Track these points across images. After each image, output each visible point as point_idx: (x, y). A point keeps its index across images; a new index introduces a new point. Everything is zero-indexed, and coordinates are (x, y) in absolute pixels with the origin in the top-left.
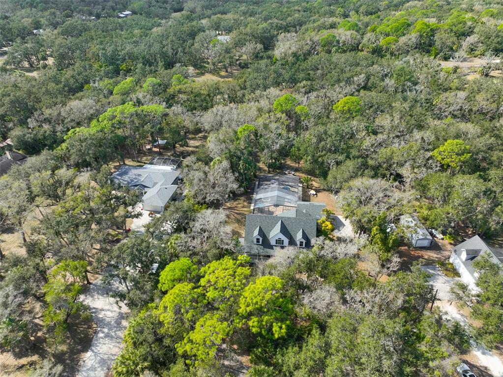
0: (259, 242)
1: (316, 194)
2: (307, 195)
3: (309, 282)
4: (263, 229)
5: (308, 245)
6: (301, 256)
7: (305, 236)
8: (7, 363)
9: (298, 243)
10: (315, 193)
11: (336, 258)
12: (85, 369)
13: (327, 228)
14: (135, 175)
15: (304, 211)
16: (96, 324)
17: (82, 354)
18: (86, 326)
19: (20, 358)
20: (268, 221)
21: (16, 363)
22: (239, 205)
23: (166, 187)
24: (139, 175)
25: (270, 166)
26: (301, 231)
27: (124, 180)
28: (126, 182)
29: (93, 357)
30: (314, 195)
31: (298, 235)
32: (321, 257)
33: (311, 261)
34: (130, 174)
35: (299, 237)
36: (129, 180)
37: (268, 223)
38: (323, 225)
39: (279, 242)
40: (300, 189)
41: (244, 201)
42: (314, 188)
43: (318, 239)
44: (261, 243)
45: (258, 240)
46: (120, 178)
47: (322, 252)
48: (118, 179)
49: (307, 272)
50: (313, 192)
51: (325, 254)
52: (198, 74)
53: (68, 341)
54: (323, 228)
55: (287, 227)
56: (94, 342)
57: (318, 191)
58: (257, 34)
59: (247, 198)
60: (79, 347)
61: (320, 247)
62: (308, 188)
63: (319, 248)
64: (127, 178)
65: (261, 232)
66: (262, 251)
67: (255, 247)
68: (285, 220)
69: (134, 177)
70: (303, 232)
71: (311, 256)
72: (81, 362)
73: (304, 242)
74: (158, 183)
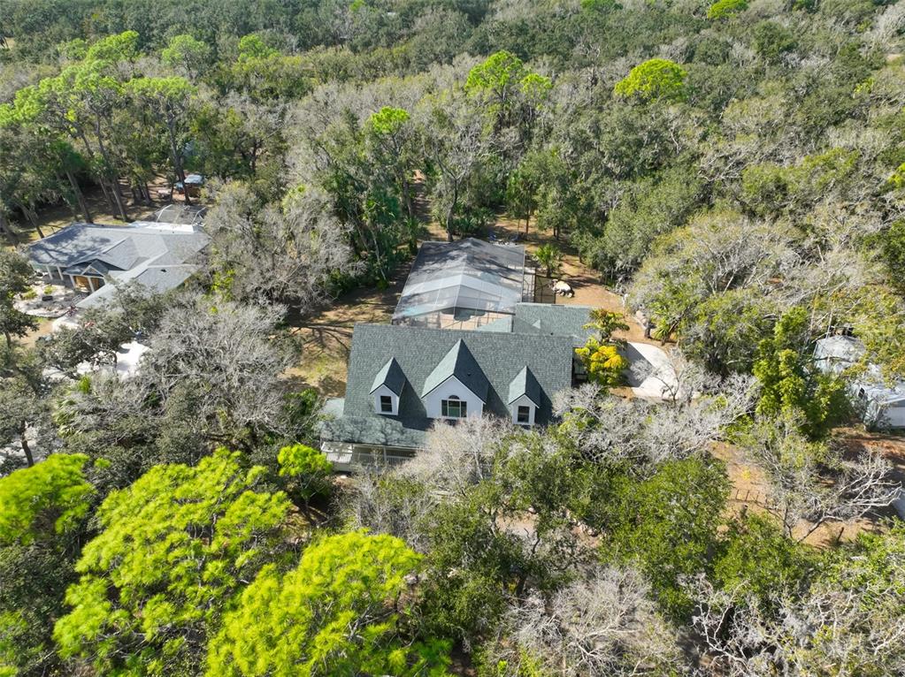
0: (390, 409)
1: (571, 291)
2: (545, 291)
3: (544, 550)
4: (404, 368)
5: (545, 415)
6: (516, 449)
7: (534, 388)
9: (514, 412)
10: (567, 288)
11: (644, 460)
13: (607, 364)
14: (95, 241)
15: (537, 325)
20: (420, 343)
22: (361, 317)
23: (163, 266)
24: (104, 241)
25: (452, 228)
26: (524, 373)
27: (61, 253)
28: (66, 258)
30: (565, 292)
31: (512, 386)
32: (587, 455)
33: (550, 469)
34: (82, 237)
35: (515, 392)
37: (420, 349)
38: (594, 357)
39: (454, 409)
40: (530, 279)
41: (377, 306)
42: (565, 277)
43: (576, 393)
44: (395, 410)
45: (386, 401)
46: (51, 246)
47: (594, 438)
49: (537, 510)
50: (562, 286)
51: (604, 445)
54: (593, 366)
55: (479, 360)
57: (575, 284)
59: (383, 300)
61: (584, 420)
62: (549, 277)
63: (580, 425)
64: (70, 247)
65: (397, 378)
66: (396, 436)
67: (378, 423)
68: (475, 339)
69: (90, 244)
70: (530, 377)
71: (552, 450)
73: (532, 406)
74: (146, 259)
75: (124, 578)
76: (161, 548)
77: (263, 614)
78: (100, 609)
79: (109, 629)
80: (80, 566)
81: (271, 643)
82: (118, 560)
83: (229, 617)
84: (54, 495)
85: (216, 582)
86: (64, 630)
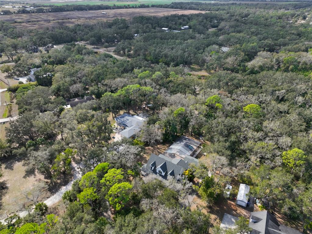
2: (201, 154)
4: (156, 163)
8: (41, 179)
12: (60, 192)
16: (74, 177)
17: (63, 186)
18: (70, 177)
19: (46, 179)
21: (43, 180)
23: (135, 129)
24: (128, 120)
26: (172, 171)
27: (121, 121)
29: (65, 189)
30: (205, 155)
36: (123, 121)
37: (159, 161)
39: (160, 172)
41: (167, 147)
44: (152, 169)
45: (151, 167)
46: (120, 118)
48: (119, 119)
52: (198, 70)
53: (62, 180)
55: (167, 166)
56: (69, 184)
58: (247, 49)
59: (169, 145)
60: (63, 184)
68: (168, 162)
69: (126, 120)
72: (61, 189)
74: (133, 126)
75: (107, 179)
76: (110, 177)
77: (115, 186)
78: (104, 181)
79: (104, 183)
80: (104, 176)
81: (115, 189)
82: (107, 177)
83: (113, 186)
84: (105, 167)
85: (113, 182)
86: (101, 181)
